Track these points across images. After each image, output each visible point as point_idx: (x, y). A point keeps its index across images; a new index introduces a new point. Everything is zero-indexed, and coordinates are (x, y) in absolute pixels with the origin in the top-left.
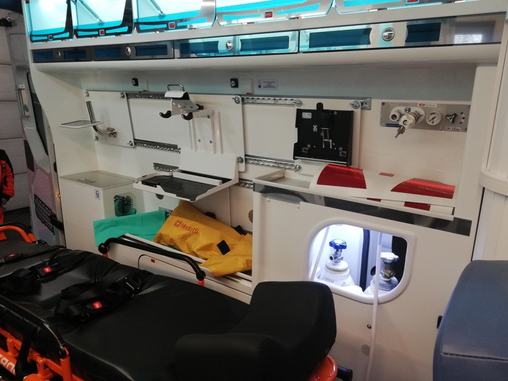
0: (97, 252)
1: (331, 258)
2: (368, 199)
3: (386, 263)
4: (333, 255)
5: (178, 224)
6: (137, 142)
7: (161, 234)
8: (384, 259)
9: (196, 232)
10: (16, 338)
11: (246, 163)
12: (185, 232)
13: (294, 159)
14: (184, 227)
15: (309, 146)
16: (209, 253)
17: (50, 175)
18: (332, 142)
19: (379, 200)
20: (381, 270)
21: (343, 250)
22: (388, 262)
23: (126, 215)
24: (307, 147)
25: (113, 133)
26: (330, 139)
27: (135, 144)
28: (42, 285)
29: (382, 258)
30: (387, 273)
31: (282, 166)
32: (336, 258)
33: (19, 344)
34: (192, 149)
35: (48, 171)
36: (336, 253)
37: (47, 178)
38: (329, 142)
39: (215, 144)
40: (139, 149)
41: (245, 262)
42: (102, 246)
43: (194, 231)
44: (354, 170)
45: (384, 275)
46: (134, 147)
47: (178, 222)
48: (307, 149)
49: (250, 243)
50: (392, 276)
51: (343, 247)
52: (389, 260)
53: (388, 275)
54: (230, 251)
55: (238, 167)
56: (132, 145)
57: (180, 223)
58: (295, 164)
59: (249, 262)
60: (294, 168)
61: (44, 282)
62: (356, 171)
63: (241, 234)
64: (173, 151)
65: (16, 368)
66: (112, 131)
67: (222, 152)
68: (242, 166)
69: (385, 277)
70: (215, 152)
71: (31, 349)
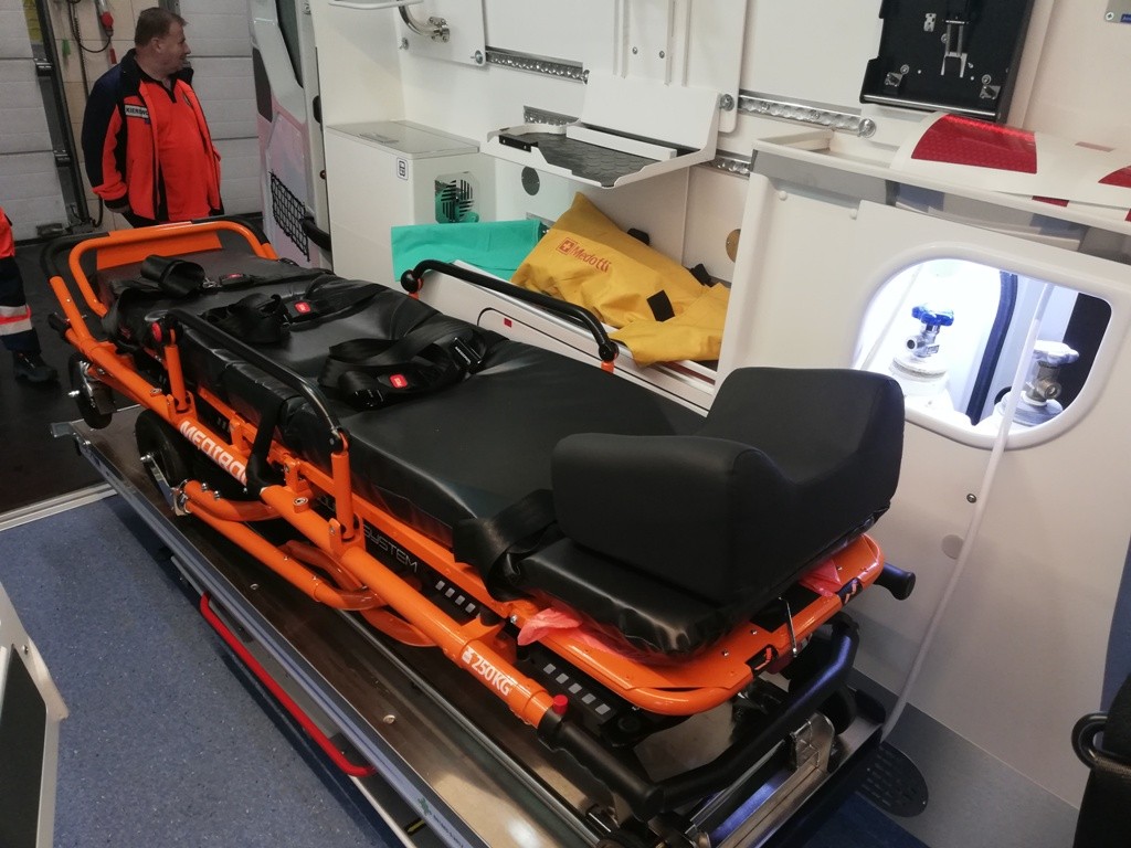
0: (398, 287)
1: (910, 344)
2: (1035, 198)
3: (1043, 365)
4: (918, 337)
5: (567, 246)
6: (493, 55)
7: (529, 266)
8: (1040, 354)
9: (605, 268)
10: (247, 421)
11: (739, 112)
12: (580, 265)
13: (863, 100)
14: (580, 254)
15: (905, 69)
16: (627, 315)
17: (303, 129)
18: (968, 61)
19: (1064, 203)
20: (1027, 380)
21: (942, 327)
22: (1050, 361)
23: (457, 221)
24: (899, 72)
25: (441, 31)
26: (964, 51)
27: (487, 60)
28: (292, 334)
29: (1035, 352)
30: (1041, 386)
31: (828, 122)
32: (921, 345)
33: (252, 432)
34: (615, 73)
35: (301, 119)
36: (924, 334)
37: (299, 134)
38: (959, 59)
39: (671, 58)
40: (497, 72)
41: (706, 341)
42: (409, 276)
43: (601, 264)
44: (1012, 133)
45: (1031, 393)
46: (485, 68)
47: (567, 242)
48: (899, 77)
49: (723, 305)
50: (1050, 397)
51: (945, 321)
52: (1053, 358)
53: (1042, 393)
54: (673, 315)
55: (718, 119)
56: (480, 61)
57: (572, 245)
58: (861, 118)
59: (715, 343)
60: (855, 127)
61: (297, 330)
62: (1018, 135)
63: (703, 284)
64: (570, 76)
65: (248, 471)
66: (439, 25)
67: (685, 81)
68: (729, 119)
69: (1036, 396)
70: (669, 80)
71: (273, 442)
